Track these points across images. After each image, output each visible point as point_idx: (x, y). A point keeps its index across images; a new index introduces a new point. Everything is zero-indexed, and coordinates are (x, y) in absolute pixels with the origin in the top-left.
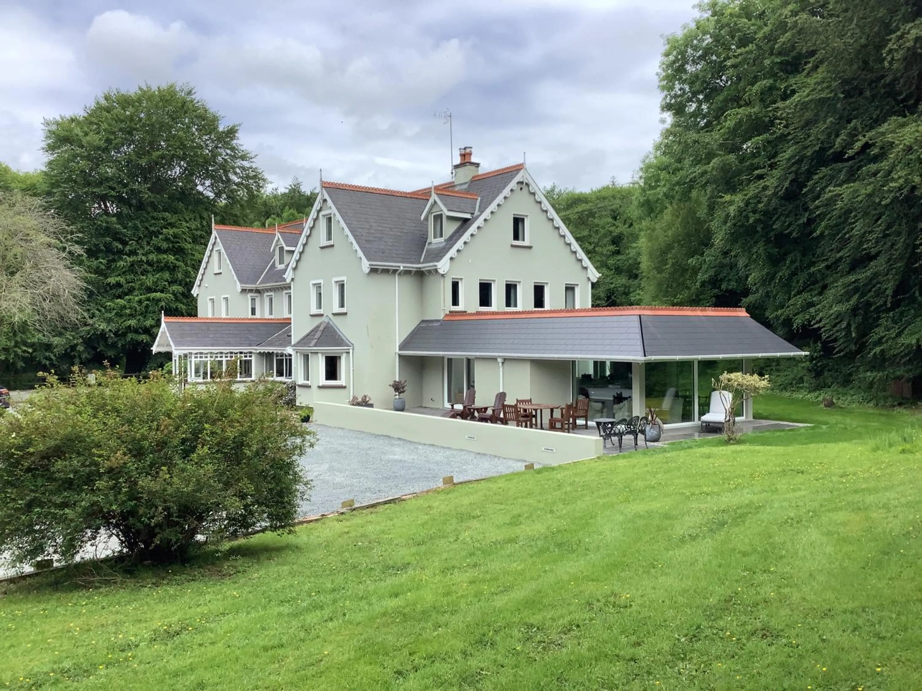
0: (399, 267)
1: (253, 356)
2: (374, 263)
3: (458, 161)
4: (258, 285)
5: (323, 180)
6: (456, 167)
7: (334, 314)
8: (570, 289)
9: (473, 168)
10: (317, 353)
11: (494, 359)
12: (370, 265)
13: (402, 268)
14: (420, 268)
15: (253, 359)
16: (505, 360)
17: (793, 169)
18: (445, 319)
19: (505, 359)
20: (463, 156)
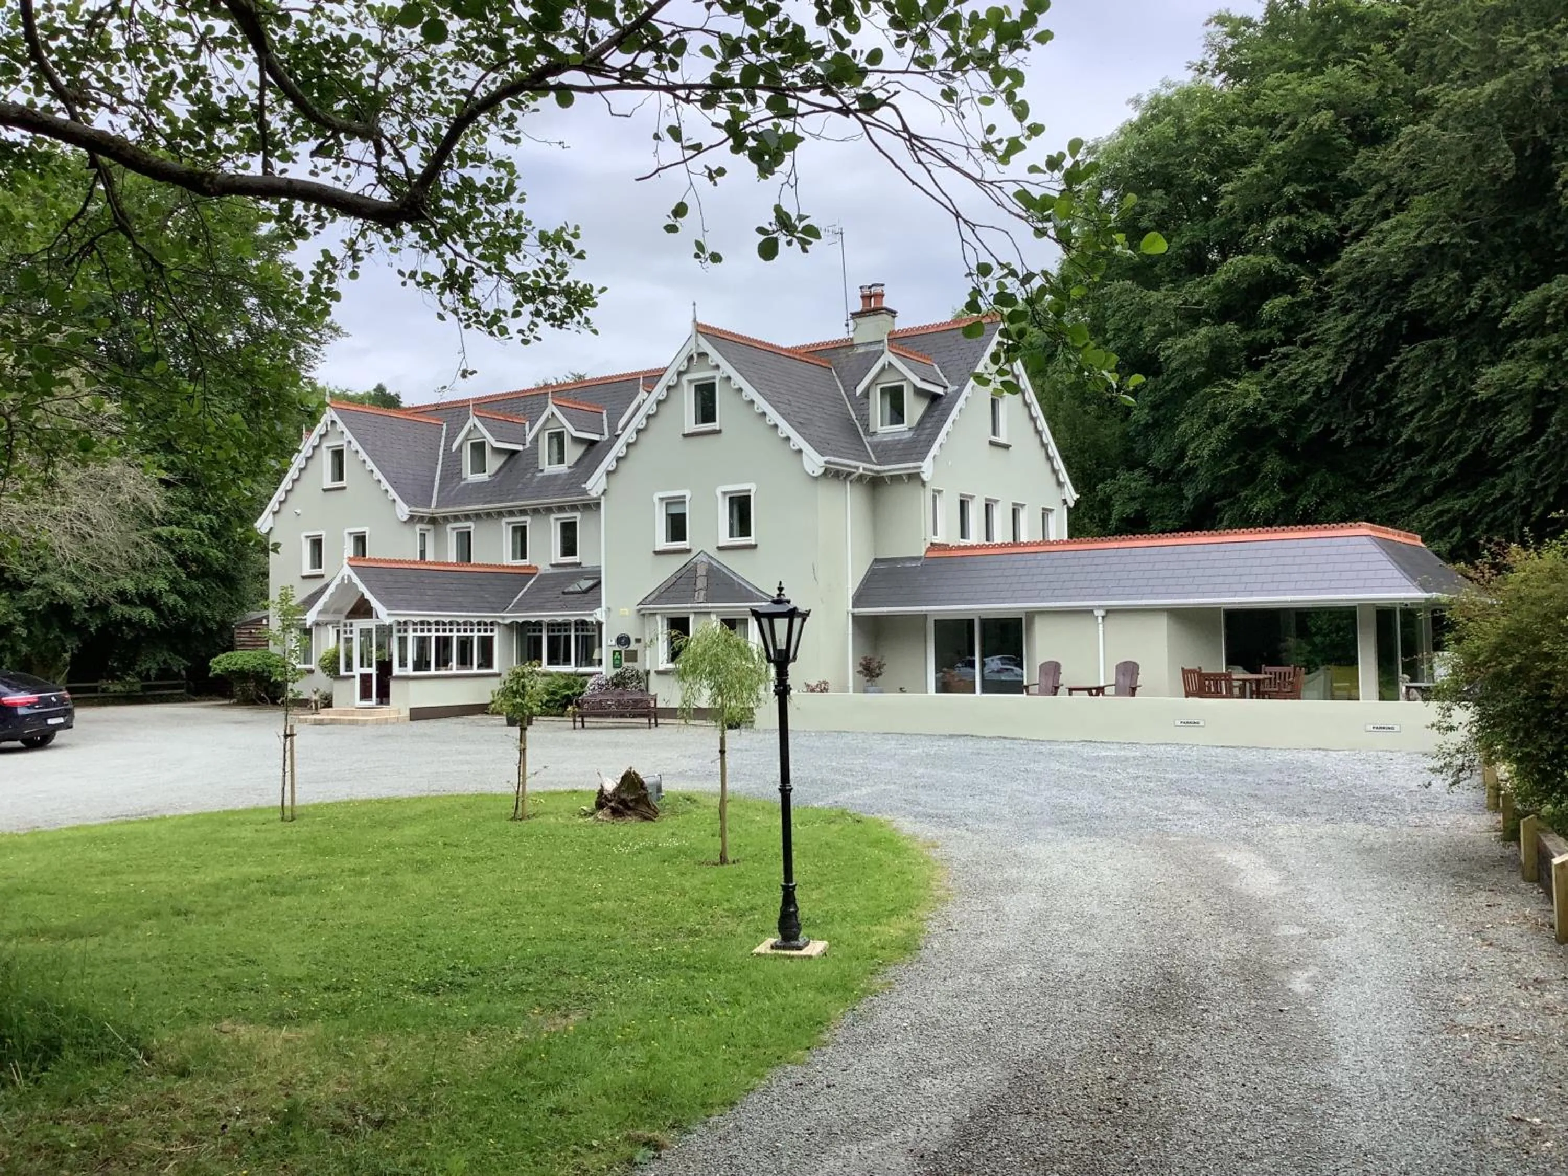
0: (857, 468)
1: (496, 629)
2: (833, 459)
3: (857, 305)
4: (433, 508)
5: (699, 321)
6: (855, 315)
7: (720, 549)
8: (1046, 512)
9: (888, 317)
10: (709, 613)
11: (1089, 612)
12: (826, 462)
13: (861, 471)
14: (878, 472)
15: (496, 635)
16: (1110, 612)
17: (1353, 346)
18: (930, 554)
19: (1108, 611)
20: (866, 298)
